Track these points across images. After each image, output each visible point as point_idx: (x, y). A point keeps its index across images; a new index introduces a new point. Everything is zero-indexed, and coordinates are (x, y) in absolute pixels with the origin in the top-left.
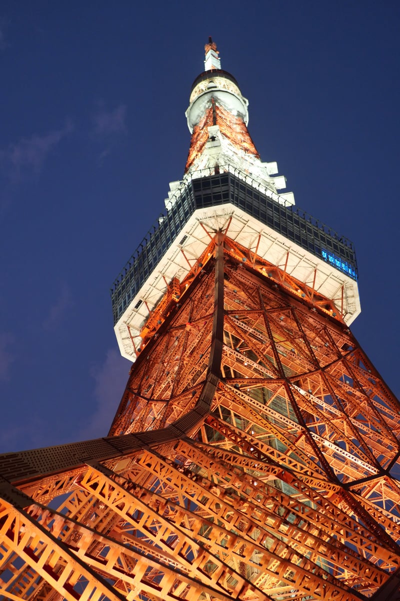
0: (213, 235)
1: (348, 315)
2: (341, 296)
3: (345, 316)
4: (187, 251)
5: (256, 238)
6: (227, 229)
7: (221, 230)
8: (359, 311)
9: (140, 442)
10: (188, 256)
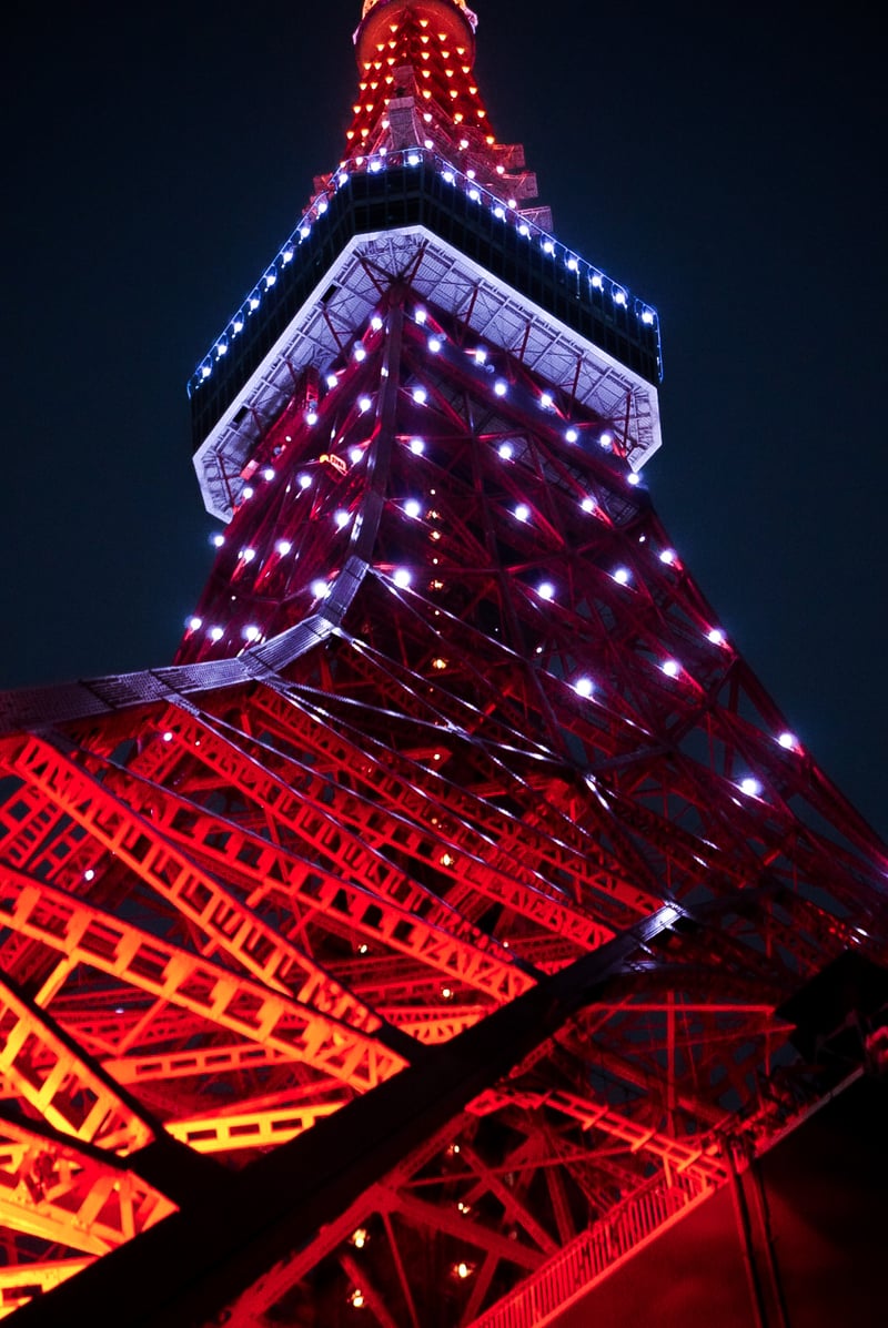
0: (384, 287)
1: (637, 451)
2: (625, 413)
3: (630, 452)
4: (336, 315)
5: (468, 295)
6: (412, 277)
7: (401, 274)
8: (657, 443)
9: (165, 686)
10: (337, 325)
